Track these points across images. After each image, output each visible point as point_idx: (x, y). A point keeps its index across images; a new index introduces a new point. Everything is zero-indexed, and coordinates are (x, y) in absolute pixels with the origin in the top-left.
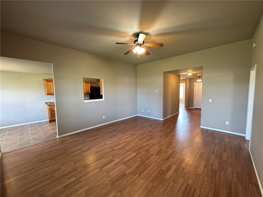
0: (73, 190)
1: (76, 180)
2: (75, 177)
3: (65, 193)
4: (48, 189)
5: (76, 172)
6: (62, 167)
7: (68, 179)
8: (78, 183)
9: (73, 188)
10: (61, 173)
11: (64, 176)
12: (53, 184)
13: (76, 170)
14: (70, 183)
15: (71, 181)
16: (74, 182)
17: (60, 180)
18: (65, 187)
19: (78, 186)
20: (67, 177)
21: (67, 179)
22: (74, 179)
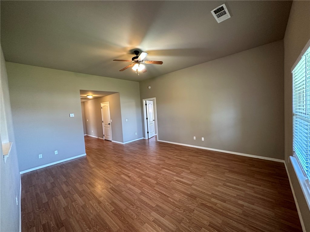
0: (222, 194)
1: (214, 197)
2: (210, 200)
3: (228, 198)
4: (237, 215)
5: (204, 202)
6: (205, 222)
7: (215, 204)
8: (214, 194)
9: (221, 196)
10: (214, 217)
11: (215, 211)
12: (231, 215)
13: (202, 203)
14: (218, 199)
15: (216, 200)
16: (215, 198)
17: (221, 211)
18: (225, 202)
19: (217, 193)
20: (215, 207)
21: (217, 206)
22: (213, 200)
